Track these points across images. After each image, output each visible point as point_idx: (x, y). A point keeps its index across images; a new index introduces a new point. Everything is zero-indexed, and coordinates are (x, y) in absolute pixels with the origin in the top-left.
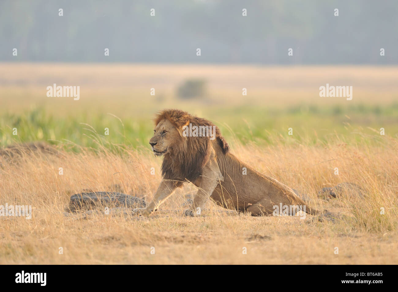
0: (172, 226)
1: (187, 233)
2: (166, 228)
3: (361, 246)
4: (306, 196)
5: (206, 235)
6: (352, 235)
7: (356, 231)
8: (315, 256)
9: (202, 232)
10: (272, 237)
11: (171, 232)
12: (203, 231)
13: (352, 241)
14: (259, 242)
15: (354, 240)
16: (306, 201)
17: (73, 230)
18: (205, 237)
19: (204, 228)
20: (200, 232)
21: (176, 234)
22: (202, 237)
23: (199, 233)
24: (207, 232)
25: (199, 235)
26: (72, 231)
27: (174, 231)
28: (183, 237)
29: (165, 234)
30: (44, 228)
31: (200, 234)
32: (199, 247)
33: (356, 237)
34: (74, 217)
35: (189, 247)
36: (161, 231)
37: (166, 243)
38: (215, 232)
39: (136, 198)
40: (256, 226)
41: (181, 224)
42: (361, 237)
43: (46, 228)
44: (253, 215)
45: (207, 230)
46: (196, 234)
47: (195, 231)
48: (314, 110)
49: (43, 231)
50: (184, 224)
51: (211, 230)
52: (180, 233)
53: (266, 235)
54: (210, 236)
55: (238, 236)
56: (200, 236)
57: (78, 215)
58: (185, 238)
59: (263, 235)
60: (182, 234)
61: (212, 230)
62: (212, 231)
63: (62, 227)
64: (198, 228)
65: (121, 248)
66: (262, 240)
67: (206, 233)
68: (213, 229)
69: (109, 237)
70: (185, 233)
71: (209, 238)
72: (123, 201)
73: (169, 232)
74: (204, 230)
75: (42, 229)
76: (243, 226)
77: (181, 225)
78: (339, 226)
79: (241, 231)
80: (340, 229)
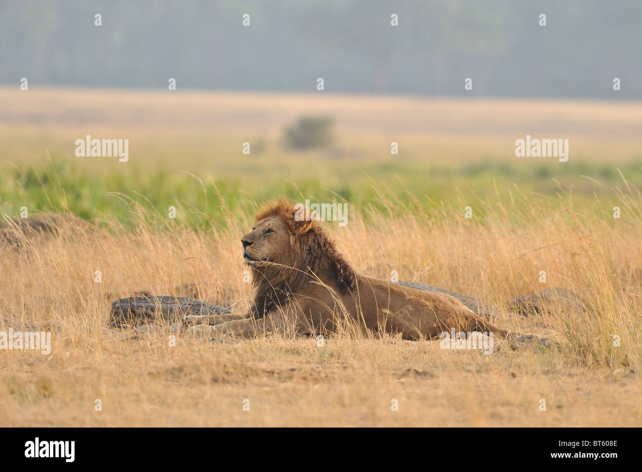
0: (275, 353)
1: (298, 364)
2: (265, 356)
3: (578, 389)
4: (491, 309)
5: (330, 368)
6: (563, 372)
7: (569, 366)
8: (503, 405)
9: (322, 363)
10: (435, 373)
11: (273, 362)
12: (324, 361)
13: (563, 382)
14: (414, 381)
15: (567, 381)
16: (491, 316)
17: (115, 356)
18: (327, 371)
19: (326, 357)
20: (319, 364)
21: (281, 366)
22: (323, 371)
23: (317, 365)
24: (331, 364)
25: (318, 368)
26: (113, 358)
27: (278, 361)
28: (293, 370)
29: (263, 365)
30: (68, 353)
31: (320, 366)
32: (317, 387)
33: (570, 375)
34: (118, 336)
35: (302, 387)
36: (257, 361)
37: (265, 379)
38: (343, 363)
39: (218, 306)
40: (410, 356)
41: (289, 349)
42: (577, 375)
43: (71, 354)
44: (404, 338)
45: (330, 360)
46: (314, 366)
47: (311, 361)
48: (506, 170)
49: (67, 357)
50: (294, 350)
51: (337, 361)
52: (288, 364)
53: (425, 370)
54: (336, 370)
55: (381, 370)
56: (320, 369)
57: (123, 333)
58: (295, 373)
59: (420, 371)
60: (290, 365)
61: (339, 361)
62: (338, 363)
63: (99, 352)
64: (315, 358)
65: (192, 387)
66: (419, 378)
67: (329, 365)
68: (341, 359)
69: (174, 369)
70: (296, 365)
71: (333, 373)
72: (196, 311)
73: (269, 362)
74: (325, 359)
75: (66, 354)
76: (389, 354)
77: (290, 352)
78: (543, 357)
79: (386, 362)
80: (544, 362)
